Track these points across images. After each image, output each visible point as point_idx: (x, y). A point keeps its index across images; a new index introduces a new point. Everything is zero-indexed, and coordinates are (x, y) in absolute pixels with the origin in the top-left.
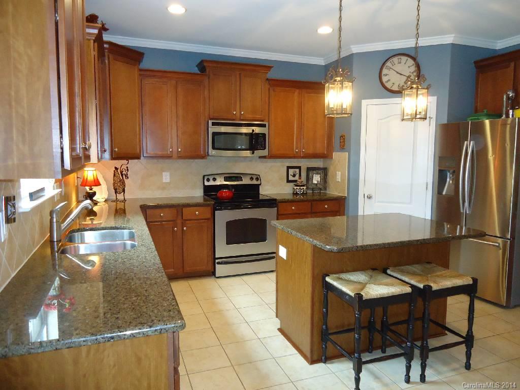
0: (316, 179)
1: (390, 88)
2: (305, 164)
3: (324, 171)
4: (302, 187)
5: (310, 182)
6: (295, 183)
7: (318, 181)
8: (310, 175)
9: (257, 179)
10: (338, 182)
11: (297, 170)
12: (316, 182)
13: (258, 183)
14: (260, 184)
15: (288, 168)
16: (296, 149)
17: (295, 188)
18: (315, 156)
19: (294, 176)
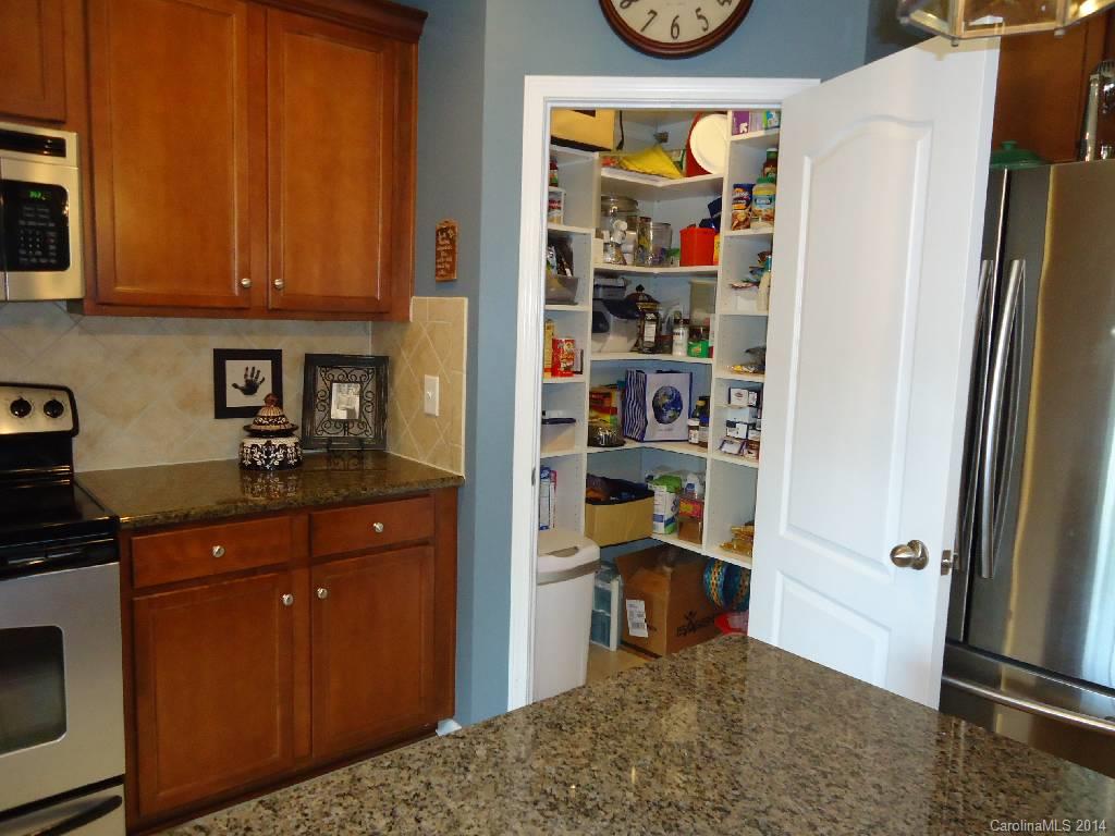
0: (344, 401)
1: (638, 31)
2: (296, 341)
3: (377, 372)
4: (277, 442)
5: (319, 416)
6: (248, 421)
7: (350, 412)
8: (321, 385)
9: (53, 409)
10: (429, 415)
11: (265, 367)
12: (342, 415)
13: (63, 424)
14: (75, 431)
15: (221, 357)
16: (242, 276)
17: (249, 442)
18: (332, 310)
19: (250, 388)
